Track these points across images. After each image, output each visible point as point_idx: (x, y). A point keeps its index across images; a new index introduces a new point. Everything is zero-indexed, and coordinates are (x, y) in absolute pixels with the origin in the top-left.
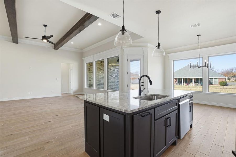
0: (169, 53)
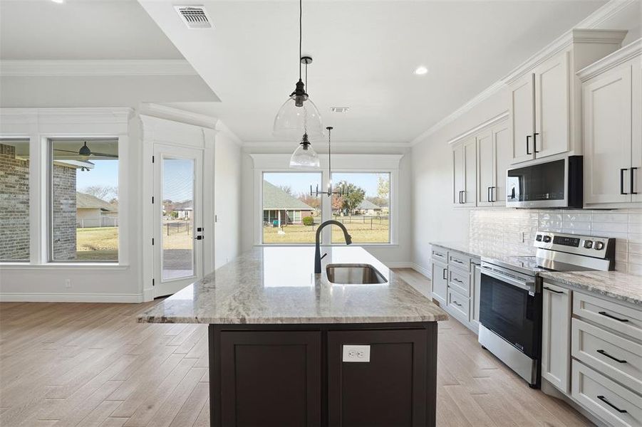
0: (252, 153)
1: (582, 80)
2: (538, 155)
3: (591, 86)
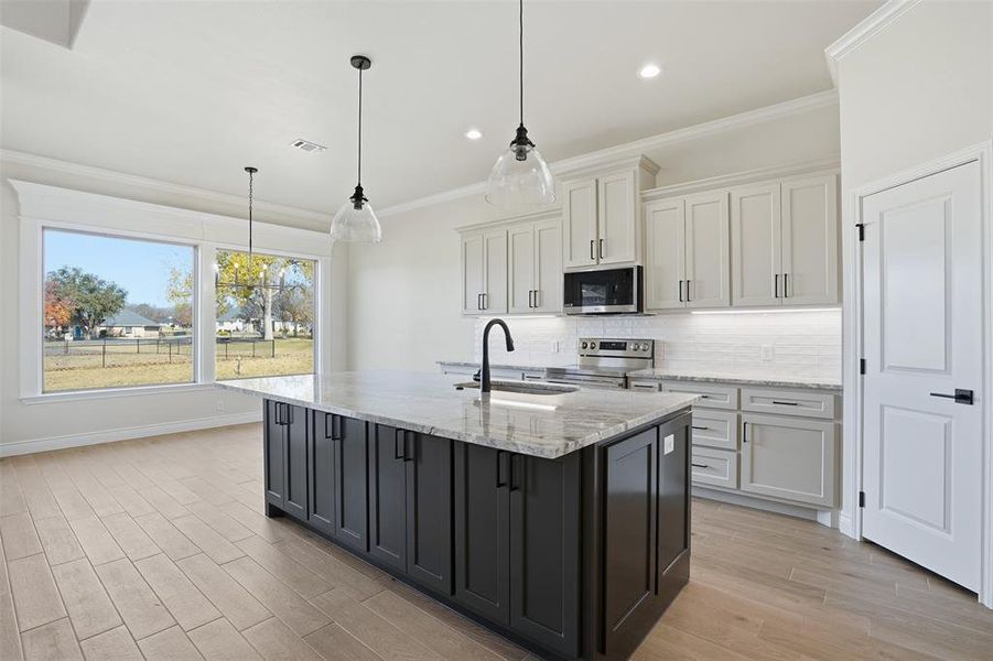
1: (644, 200)
2: (602, 261)
3: (651, 207)
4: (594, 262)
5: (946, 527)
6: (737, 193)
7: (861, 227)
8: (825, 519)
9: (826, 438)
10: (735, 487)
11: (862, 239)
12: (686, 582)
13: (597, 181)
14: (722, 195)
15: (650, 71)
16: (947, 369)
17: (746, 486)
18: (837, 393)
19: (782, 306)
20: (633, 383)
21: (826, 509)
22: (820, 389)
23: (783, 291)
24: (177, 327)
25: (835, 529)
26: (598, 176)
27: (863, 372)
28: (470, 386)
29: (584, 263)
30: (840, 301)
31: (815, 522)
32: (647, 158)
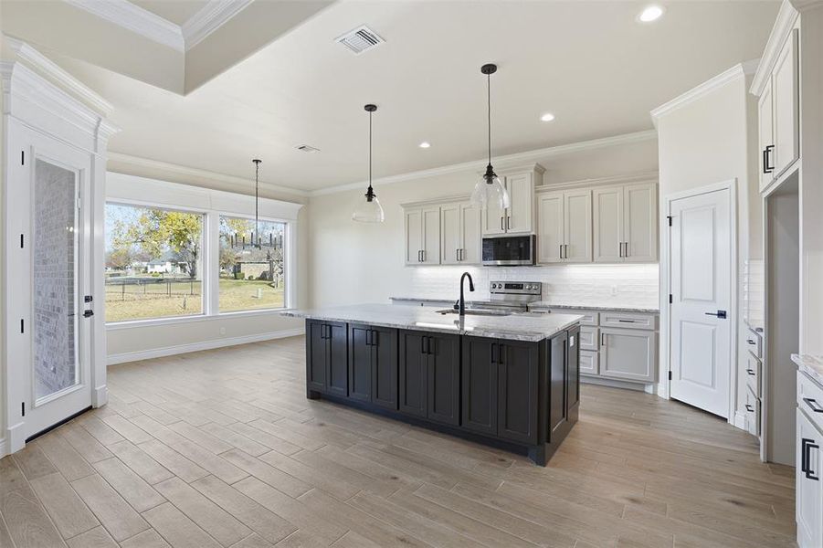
1: (537, 192)
2: (508, 231)
3: (542, 197)
4: (504, 232)
5: (713, 385)
6: (597, 191)
7: (670, 218)
8: (649, 389)
9: (649, 342)
10: (596, 373)
11: (670, 225)
12: (577, 421)
13: (506, 178)
14: (587, 192)
15: (548, 118)
16: (714, 300)
17: (603, 372)
18: (656, 314)
19: (624, 262)
20: (532, 310)
21: (649, 383)
22: (647, 312)
23: (625, 253)
24: (109, 269)
25: (655, 395)
26: (505, 175)
27: (671, 302)
28: (453, 312)
29: (496, 231)
30: (658, 259)
31: (644, 392)
32: (540, 166)
